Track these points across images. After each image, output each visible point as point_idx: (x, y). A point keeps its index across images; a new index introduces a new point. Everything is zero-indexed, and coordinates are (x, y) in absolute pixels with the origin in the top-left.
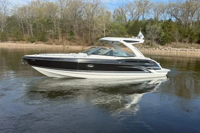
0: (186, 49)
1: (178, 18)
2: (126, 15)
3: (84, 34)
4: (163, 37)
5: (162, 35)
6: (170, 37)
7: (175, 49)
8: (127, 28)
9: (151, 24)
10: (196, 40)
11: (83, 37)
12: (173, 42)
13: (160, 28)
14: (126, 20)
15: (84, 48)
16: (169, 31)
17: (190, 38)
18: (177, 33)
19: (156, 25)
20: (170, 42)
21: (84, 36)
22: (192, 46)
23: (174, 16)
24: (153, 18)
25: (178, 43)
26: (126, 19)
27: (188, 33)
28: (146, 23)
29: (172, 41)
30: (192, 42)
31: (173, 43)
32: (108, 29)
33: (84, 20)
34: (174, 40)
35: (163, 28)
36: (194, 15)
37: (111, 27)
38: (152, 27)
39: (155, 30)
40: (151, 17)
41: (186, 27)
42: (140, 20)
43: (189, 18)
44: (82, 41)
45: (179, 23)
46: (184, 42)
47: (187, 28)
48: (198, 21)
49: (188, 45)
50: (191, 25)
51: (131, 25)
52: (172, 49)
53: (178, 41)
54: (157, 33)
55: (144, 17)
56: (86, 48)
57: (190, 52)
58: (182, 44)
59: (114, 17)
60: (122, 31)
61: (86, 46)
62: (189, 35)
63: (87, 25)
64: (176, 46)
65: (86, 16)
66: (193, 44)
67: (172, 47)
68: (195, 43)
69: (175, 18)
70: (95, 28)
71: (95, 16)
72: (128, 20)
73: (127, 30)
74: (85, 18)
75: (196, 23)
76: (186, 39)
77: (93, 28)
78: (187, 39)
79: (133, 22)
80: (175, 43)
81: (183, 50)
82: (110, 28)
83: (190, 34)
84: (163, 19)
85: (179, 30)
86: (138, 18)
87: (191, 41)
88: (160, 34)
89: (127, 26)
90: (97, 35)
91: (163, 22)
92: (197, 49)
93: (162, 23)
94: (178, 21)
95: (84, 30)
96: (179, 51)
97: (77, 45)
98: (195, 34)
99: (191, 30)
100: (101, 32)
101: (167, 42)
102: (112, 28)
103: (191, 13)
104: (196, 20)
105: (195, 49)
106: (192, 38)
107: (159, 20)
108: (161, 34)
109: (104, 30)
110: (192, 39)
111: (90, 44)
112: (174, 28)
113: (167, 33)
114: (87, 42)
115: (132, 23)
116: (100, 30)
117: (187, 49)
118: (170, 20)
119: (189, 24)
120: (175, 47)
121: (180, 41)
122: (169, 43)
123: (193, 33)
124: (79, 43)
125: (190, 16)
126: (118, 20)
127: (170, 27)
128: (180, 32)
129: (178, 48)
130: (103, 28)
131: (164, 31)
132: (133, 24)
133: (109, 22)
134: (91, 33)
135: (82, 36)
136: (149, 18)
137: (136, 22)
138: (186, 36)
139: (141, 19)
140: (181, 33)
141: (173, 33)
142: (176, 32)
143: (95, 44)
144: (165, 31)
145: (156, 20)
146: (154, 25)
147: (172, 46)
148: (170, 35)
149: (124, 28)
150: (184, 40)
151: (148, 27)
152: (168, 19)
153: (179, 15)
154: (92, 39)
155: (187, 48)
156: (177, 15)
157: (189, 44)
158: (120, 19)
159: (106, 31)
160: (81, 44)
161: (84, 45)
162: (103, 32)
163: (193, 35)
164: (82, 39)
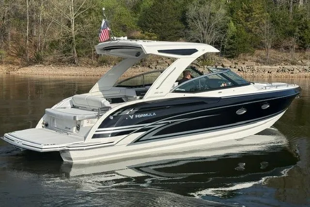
0: (290, 67)
3: (12, 31)
4: (233, 38)
5: (230, 33)
6: (250, 35)
8: (136, 13)
9: (200, 3)
11: (10, 38)
12: (259, 49)
13: (223, 11)
15: (12, 73)
16: (247, 21)
17: (300, 38)
18: (266, 25)
19: (213, 5)
20: (252, 49)
21: (12, 37)
22: (305, 58)
25: (272, 52)
27: (294, 24)
29: (255, 47)
30: (305, 49)
31: (257, 52)
32: (82, 17)
34: (261, 46)
35: (231, 11)
37: (90, 11)
38: (202, 10)
39: (210, 18)
41: (289, 8)
46: (287, 48)
47: (291, 11)
49: (297, 56)
51: (146, 5)
52: (256, 67)
53: (270, 47)
54: (216, 26)
56: (19, 71)
57: (303, 74)
58: (281, 55)
60: (123, 20)
61: (18, 64)
62: (297, 30)
63: (20, 7)
64: (265, 59)
67: (257, 62)
70: (43, 14)
73: (137, 19)
76: (290, 40)
77: (38, 11)
78: (293, 42)
80: (263, 53)
81: (283, 71)
82: (90, 13)
83: (301, 27)
85: (271, 17)
88: (224, 30)
89: (136, 8)
90: (51, 33)
95: (11, 19)
96: (274, 73)
99: (302, 16)
100: (63, 25)
101: (245, 51)
102: (93, 14)
106: (306, 37)
108: (227, 28)
109: (72, 17)
110: (304, 40)
111: (31, 61)
112: (258, 11)
113: (241, 25)
114: (21, 53)
117: (294, 66)
120: (264, 64)
121: (276, 47)
122: (248, 51)
123: (306, 23)
127: (249, 11)
128: (274, 22)
129: (271, 64)
130: (68, 11)
131: (233, 20)
132: (151, 3)
134: (30, 26)
135: (6, 35)
138: (291, 34)
140: (277, 24)
141: (258, 24)
142: (265, 22)
143: (47, 58)
144: (236, 21)
146: (207, 6)
147: (255, 58)
148: (249, 31)
149: (127, 12)
150: (286, 43)
154: (35, 46)
155: (293, 64)
157: (298, 54)
159: (78, 20)
160: (4, 60)
161: (11, 63)
162: (69, 24)
163: (306, 31)
164: (4, 44)
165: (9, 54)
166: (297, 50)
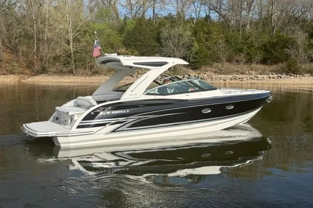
0: (240, 76)
1: (224, 13)
2: (119, 7)
3: (23, 48)
4: (196, 54)
6: (209, 52)
7: (221, 76)
8: (121, 34)
9: (171, 26)
10: (259, 56)
11: (21, 54)
12: (217, 62)
13: (189, 33)
14: (118, 18)
15: (23, 81)
16: (207, 40)
17: (248, 54)
18: (222, 44)
19: (181, 28)
20: (211, 62)
21: (22, 52)
22: (251, 70)
23: (215, 9)
24: (174, 13)
25: (226, 64)
26: (117, 14)
27: (243, 43)
28: (160, 23)
29: (214, 61)
30: (251, 62)
31: (215, 64)
32: (79, 37)
33: (19, 14)
34: (218, 60)
35: (195, 33)
36: (252, 8)
37: (85, 32)
38: (172, 32)
39: (179, 39)
40: (169, 12)
41: (239, 31)
42: (147, 18)
43: (244, 13)
44: (16, 64)
45: (225, 24)
46: (238, 61)
47: (241, 33)
48: (260, 19)
50: (248, 27)
51: (130, 27)
52: (214, 76)
53: (225, 60)
54: (183, 45)
55: (156, 11)
56: (29, 80)
57: (250, 81)
58: (233, 67)
59: (91, 11)
60: (111, 39)
61: (27, 74)
62: (245, 48)
63: (29, 28)
64: (221, 70)
65: (24, 5)
66: (254, 65)
67: (215, 72)
68: (258, 63)
69: (217, 14)
70: (48, 35)
71: (46, 6)
72: (122, 18)
73: (122, 39)
74: (22, 10)
75: (257, 24)
76: (240, 55)
77: (43, 32)
78: (242, 57)
79: (134, 22)
80: (220, 65)
81: (235, 79)
82: (85, 34)
83: (248, 45)
84: (194, 15)
85: (226, 37)
86: (144, 13)
87: (249, 61)
88: (189, 47)
89: (121, 30)
90: (54, 49)
91: (195, 21)
92: (261, 74)
93: (193, 23)
94: (224, 20)
95: (22, 39)
96: (228, 81)
97: (4, 74)
98: (256, 45)
99: (249, 37)
100: (63, 44)
101: (205, 63)
102: (87, 34)
103: (246, 3)
104: (256, 17)
105: (259, 76)
106: (252, 53)
107: (187, 18)
108: (192, 46)
109: (71, 37)
110: (250, 56)
111: (38, 71)
112: (215, 33)
113: (202, 44)
114: (30, 65)
115: (133, 24)
116: (61, 39)
117: (243, 76)
118: (208, 17)
119: (244, 26)
120: (220, 74)
121: (229, 60)
122: (208, 64)
123: (252, 42)
124: (10, 68)
125: (244, 9)
126: (100, 16)
127: (209, 33)
128: (228, 42)
129: (225, 74)
130: (67, 32)
131: (196, 40)
132: (133, 26)
133: (81, 21)
134: (37, 44)
135: (18, 51)
136: (165, 14)
137: (141, 21)
138: (241, 51)
139: (149, 14)
140: (230, 43)
141: (215, 43)
142: (220, 41)
143: (51, 69)
144: (199, 41)
145: (179, 18)
146: (176, 29)
147: (214, 70)
148: (209, 49)
149: (114, 33)
150: (237, 57)
151: (165, 33)
152: (203, 15)
153: (223, 7)
154: (41, 60)
155: (242, 74)
156: (221, 6)
157: (246, 66)
158: (105, 14)
159: (76, 40)
160: (16, 71)
161: (22, 73)
162: (68, 43)
163: (252, 48)
164: (16, 58)
165: (20, 66)
166: (245, 63)
